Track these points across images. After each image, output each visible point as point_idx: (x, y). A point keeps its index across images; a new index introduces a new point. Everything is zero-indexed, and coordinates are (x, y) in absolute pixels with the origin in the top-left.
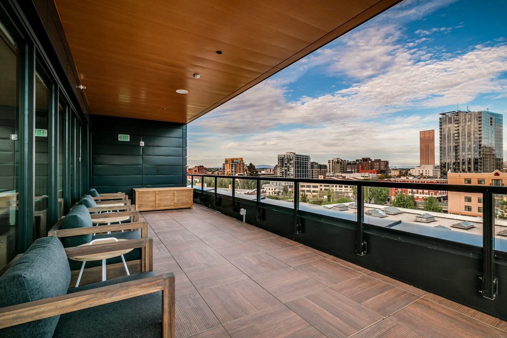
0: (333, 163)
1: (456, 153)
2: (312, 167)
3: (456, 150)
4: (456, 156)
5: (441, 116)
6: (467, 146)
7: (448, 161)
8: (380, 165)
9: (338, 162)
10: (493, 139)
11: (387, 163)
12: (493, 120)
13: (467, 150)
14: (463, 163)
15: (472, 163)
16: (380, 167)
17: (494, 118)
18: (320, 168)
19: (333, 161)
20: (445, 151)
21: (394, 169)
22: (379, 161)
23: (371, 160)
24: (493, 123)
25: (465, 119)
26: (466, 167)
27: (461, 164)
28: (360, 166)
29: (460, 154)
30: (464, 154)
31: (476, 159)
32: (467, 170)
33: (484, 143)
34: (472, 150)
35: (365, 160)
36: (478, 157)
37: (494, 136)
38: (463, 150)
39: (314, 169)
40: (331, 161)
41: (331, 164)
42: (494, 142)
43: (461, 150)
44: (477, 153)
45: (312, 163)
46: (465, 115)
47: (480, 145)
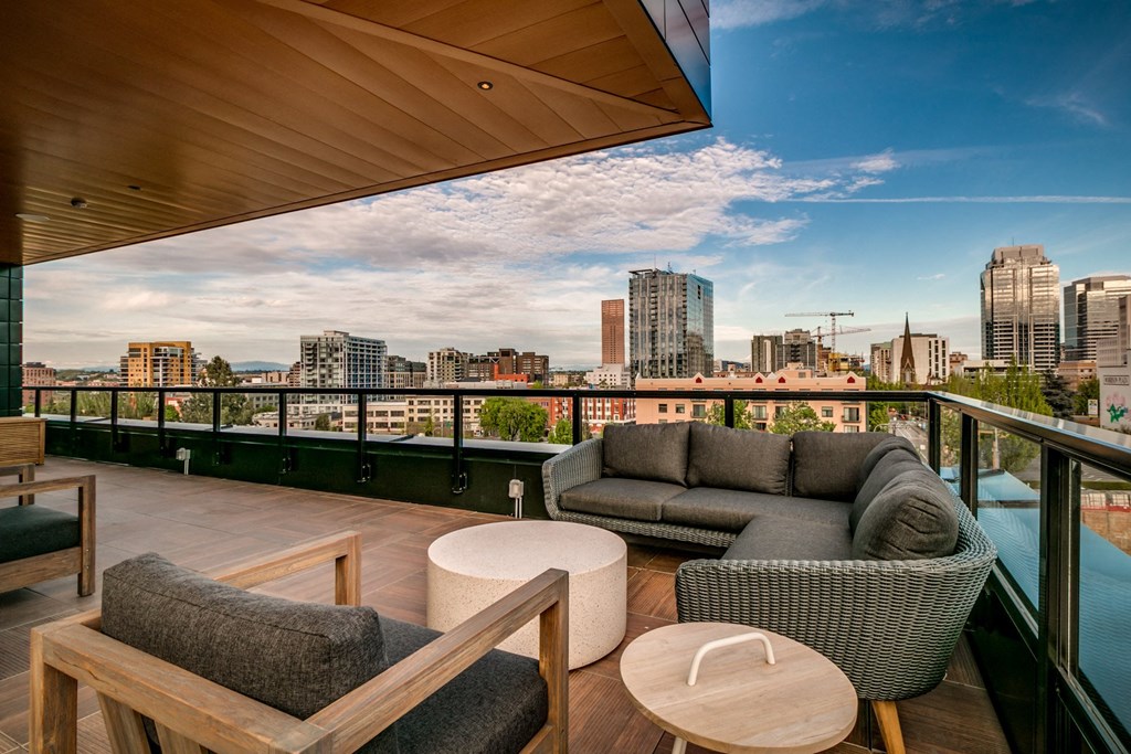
0: (439, 358)
1: (653, 344)
2: (391, 368)
3: (653, 338)
4: (653, 349)
5: (631, 276)
6: (668, 333)
7: (641, 357)
8: (533, 364)
9: (450, 357)
10: (702, 322)
11: (545, 359)
12: (702, 291)
13: (667, 339)
14: (663, 362)
15: (675, 362)
16: (533, 368)
17: (702, 286)
18: (411, 371)
19: (439, 354)
20: (637, 339)
21: (559, 373)
22: (530, 356)
23: (516, 354)
24: (702, 296)
25: (666, 285)
26: (666, 368)
27: (659, 363)
28: (496, 367)
29: (659, 345)
30: (664, 345)
31: (680, 355)
32: (667, 374)
33: (690, 328)
34: (675, 340)
35: (506, 353)
36: (681, 351)
37: (702, 316)
38: (663, 339)
39: (395, 373)
40: (435, 355)
41: (435, 360)
42: (702, 327)
43: (659, 339)
44: (681, 345)
45: (392, 358)
46: (666, 278)
47: (685, 331)
